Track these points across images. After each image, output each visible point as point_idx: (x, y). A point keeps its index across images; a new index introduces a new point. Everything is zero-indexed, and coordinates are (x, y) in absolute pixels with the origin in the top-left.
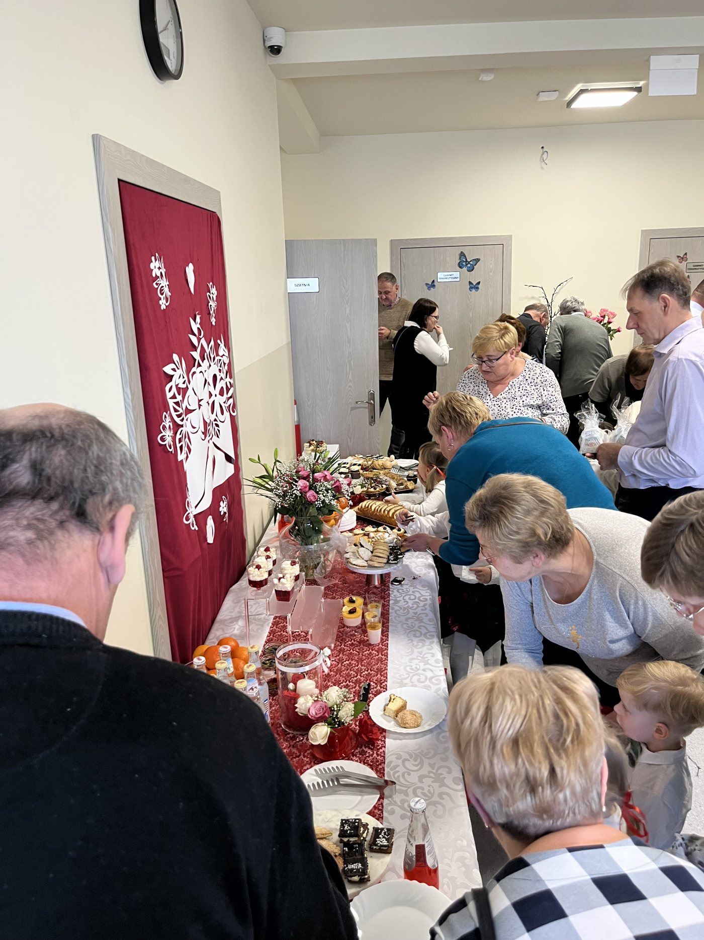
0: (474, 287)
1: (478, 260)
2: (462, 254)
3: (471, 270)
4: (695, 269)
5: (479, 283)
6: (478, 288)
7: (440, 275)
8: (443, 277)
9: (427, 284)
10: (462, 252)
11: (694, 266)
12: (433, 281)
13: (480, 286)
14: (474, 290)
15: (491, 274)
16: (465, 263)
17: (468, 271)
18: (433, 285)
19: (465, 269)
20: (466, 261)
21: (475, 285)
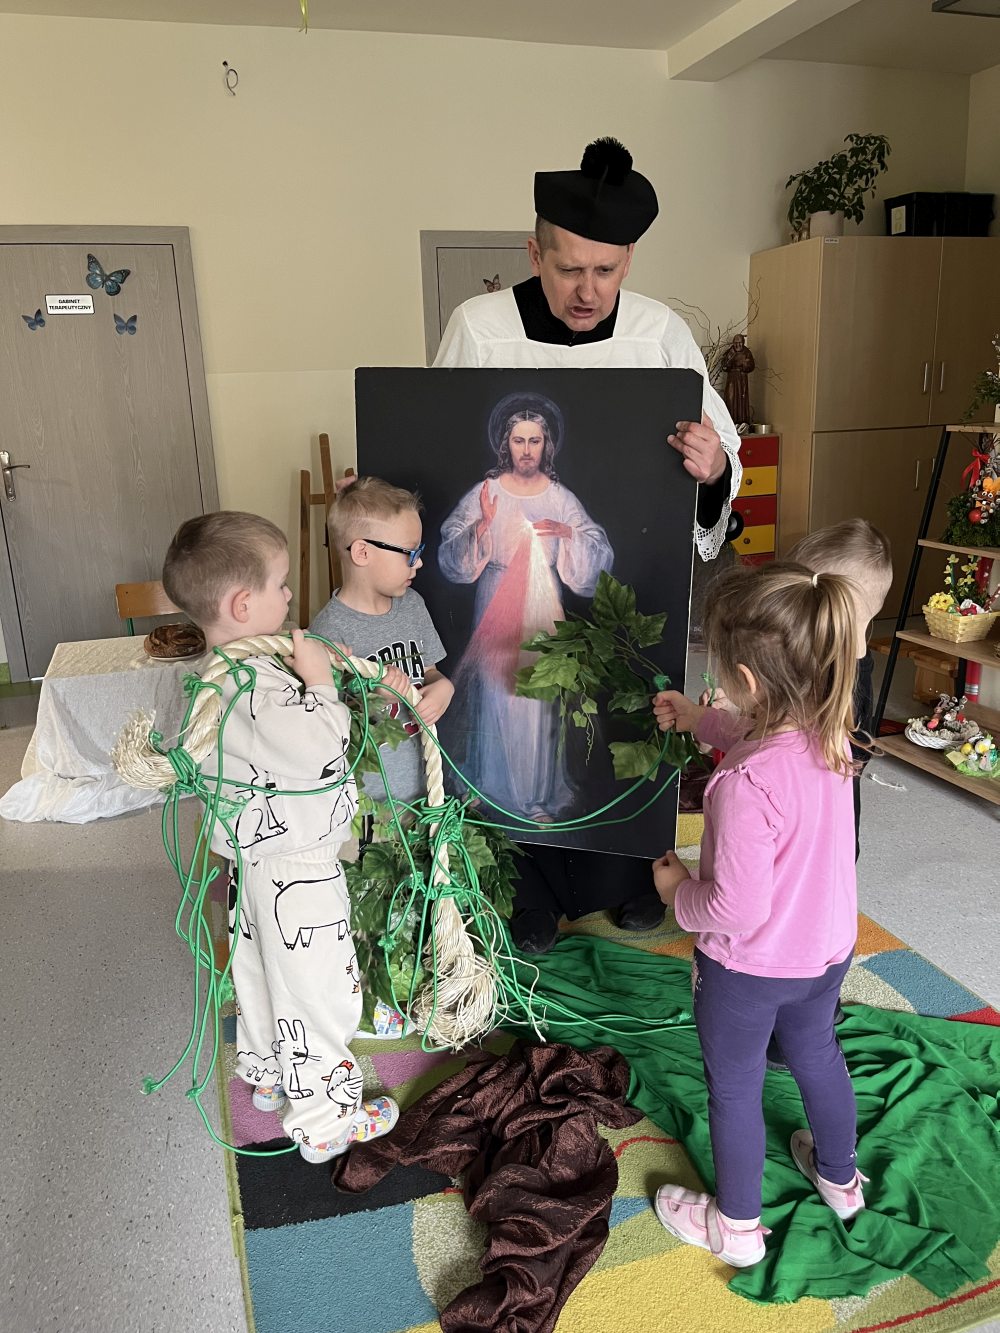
0: (129, 325)
1: (125, 274)
2: (92, 261)
3: (115, 291)
5: (134, 318)
6: (133, 329)
7: (52, 301)
8: (59, 305)
9: (25, 318)
10: (89, 257)
12: (39, 312)
13: (137, 325)
14: (126, 333)
16: (102, 279)
17: (109, 293)
18: (38, 320)
19: (102, 290)
20: (102, 274)
21: (126, 321)
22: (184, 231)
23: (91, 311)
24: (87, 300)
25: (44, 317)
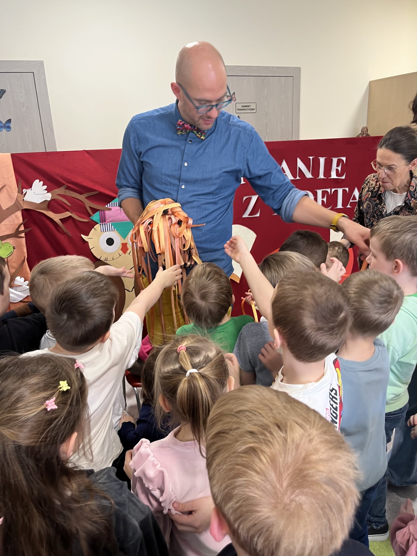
4: (244, 109)
5: (9, 121)
6: (9, 127)
11: (243, 106)
13: (12, 125)
14: (4, 131)
15: (24, 110)
21: (4, 123)
22: (41, 64)
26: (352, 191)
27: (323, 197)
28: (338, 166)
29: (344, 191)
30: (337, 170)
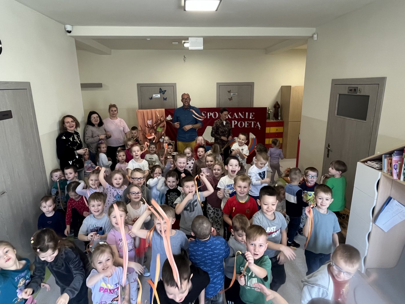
0: (165, 99)
1: (166, 91)
2: (160, 89)
3: (164, 94)
5: (166, 98)
8: (155, 96)
9: (149, 98)
11: (233, 94)
13: (167, 99)
14: (165, 100)
15: (170, 95)
16: (162, 92)
19: (162, 94)
20: (162, 91)
22: (176, 84)
23: (160, 97)
24: (159, 95)
25: (152, 98)
26: (257, 123)
27: (247, 123)
28: (252, 115)
29: (254, 123)
30: (252, 116)
